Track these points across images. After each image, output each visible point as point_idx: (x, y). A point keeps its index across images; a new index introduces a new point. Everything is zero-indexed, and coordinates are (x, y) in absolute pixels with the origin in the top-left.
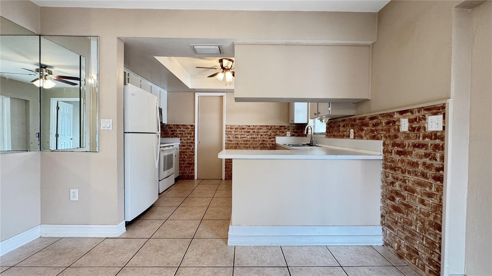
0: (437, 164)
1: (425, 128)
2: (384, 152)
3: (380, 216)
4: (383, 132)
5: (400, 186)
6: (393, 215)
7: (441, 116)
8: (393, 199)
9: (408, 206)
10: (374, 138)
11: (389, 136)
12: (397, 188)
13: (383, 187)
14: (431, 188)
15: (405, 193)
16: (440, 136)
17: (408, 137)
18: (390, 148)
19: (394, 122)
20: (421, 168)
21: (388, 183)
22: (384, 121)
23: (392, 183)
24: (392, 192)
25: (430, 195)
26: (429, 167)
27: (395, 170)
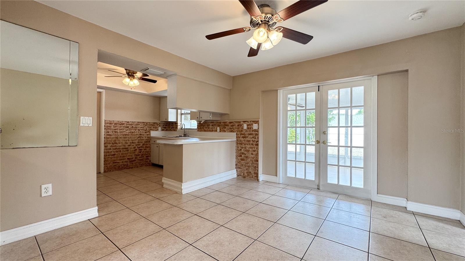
0: (256, 140)
1: (252, 128)
2: (236, 137)
3: (235, 165)
4: (236, 129)
5: (244, 150)
6: (241, 162)
7: (257, 124)
8: (241, 156)
9: (247, 157)
10: (232, 131)
11: (239, 131)
12: (243, 151)
13: (236, 153)
14: (255, 148)
15: (246, 152)
16: (257, 131)
17: (246, 131)
18: (239, 136)
19: (241, 125)
20: (251, 142)
21: (238, 150)
22: (236, 124)
23: (241, 150)
24: (240, 153)
25: (254, 151)
26: (253, 141)
27: (242, 144)
